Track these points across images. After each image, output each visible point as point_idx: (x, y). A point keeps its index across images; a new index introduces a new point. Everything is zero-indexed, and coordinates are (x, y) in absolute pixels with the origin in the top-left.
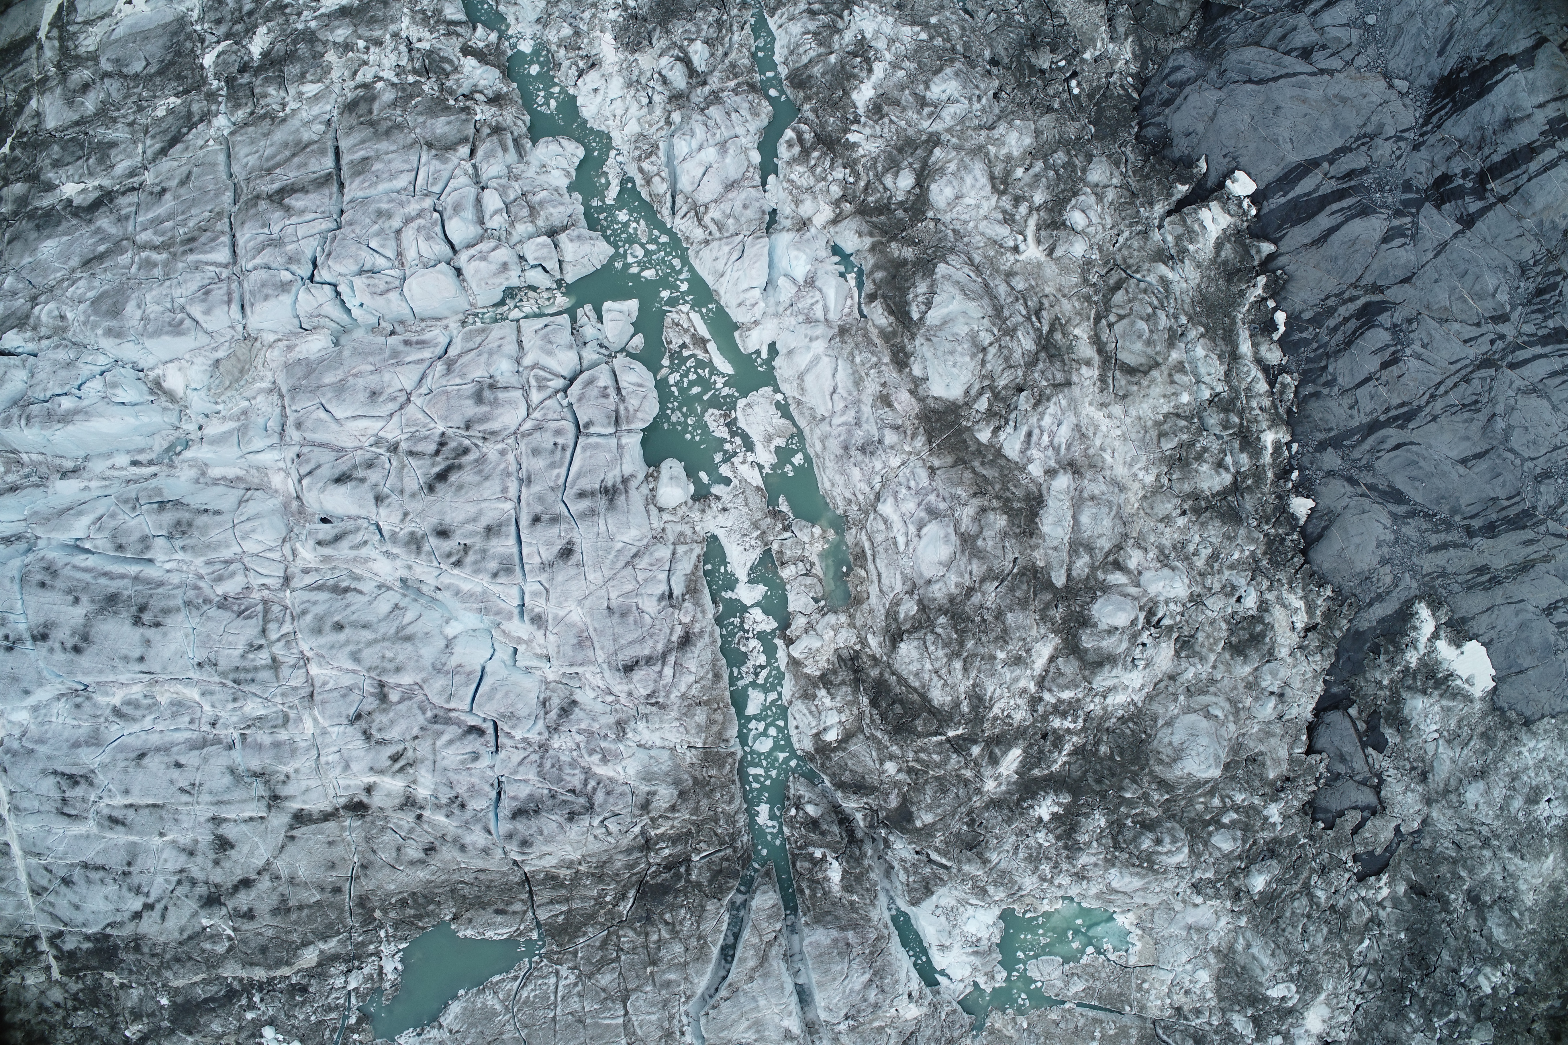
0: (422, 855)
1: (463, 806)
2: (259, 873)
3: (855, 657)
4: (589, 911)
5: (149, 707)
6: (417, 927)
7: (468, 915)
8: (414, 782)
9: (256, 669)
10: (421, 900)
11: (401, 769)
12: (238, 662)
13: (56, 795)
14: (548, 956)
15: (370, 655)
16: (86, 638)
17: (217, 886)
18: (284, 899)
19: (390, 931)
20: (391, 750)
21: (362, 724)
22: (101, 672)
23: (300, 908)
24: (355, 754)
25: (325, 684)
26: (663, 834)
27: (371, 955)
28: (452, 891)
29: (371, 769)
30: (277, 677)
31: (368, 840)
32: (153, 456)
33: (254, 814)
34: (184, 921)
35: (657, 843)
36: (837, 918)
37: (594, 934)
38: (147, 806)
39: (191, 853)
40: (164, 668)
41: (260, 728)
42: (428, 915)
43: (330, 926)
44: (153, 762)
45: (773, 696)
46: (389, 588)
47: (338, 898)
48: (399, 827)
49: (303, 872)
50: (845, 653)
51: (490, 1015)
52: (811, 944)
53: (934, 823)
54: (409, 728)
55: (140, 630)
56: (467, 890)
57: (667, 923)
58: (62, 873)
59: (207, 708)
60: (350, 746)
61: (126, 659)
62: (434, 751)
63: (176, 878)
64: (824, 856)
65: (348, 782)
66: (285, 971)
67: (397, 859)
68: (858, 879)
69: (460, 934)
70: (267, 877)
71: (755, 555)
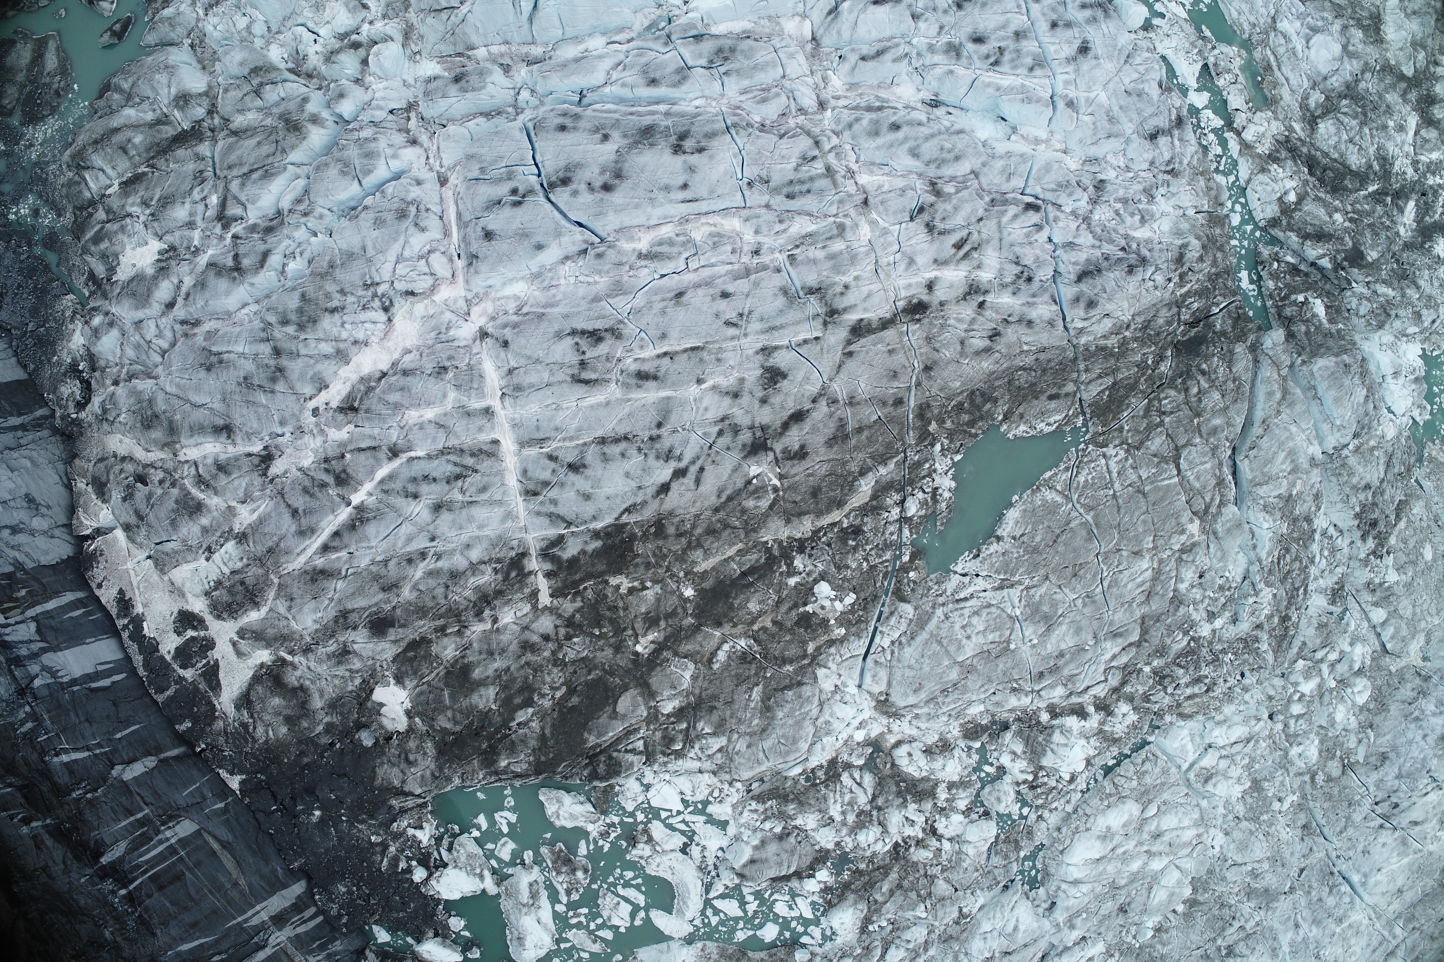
0: (987, 342)
1: (1029, 280)
2: (814, 401)
3: (1288, 139)
4: (1132, 381)
5: (684, 244)
6: (971, 435)
7: (1021, 409)
8: (979, 267)
9: (812, 179)
10: (978, 400)
11: (966, 256)
12: (792, 176)
13: (574, 359)
14: (1093, 441)
15: (929, 149)
16: (619, 175)
17: (763, 428)
18: (842, 424)
19: (946, 442)
20: (955, 238)
21: (926, 217)
22: (637, 206)
23: (859, 430)
24: (918, 247)
25: (880, 187)
26: (1189, 291)
27: (924, 477)
28: (1009, 382)
29: (936, 261)
30: (835, 184)
31: (929, 339)
32: (634, 35)
33: (808, 336)
34: (724, 478)
35: (1184, 301)
36: (1329, 349)
37: (1138, 404)
38: (685, 351)
39: (736, 395)
40: (712, 192)
41: (811, 245)
42: (981, 418)
43: (889, 446)
44: (697, 298)
45: (1232, 178)
46: (914, 109)
47: (901, 410)
48: (960, 320)
49: (864, 388)
50: (1278, 137)
51: (1052, 509)
52: (1320, 369)
53: (1378, 260)
54: (974, 211)
55: (681, 158)
56: (1022, 379)
57: (1203, 373)
58: (570, 458)
59: (749, 237)
60: (913, 241)
61: (667, 188)
62: (1000, 228)
63: (716, 429)
64: (1306, 299)
65: (909, 281)
66: (835, 516)
67: (962, 354)
68: (1338, 311)
69: (1010, 436)
70: (824, 403)
71: (1199, 66)
